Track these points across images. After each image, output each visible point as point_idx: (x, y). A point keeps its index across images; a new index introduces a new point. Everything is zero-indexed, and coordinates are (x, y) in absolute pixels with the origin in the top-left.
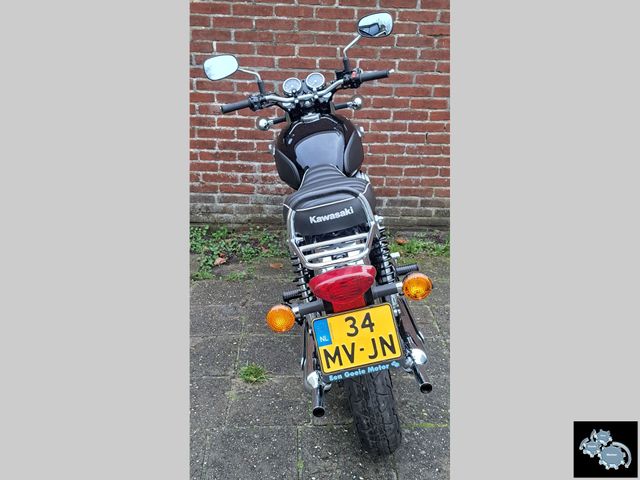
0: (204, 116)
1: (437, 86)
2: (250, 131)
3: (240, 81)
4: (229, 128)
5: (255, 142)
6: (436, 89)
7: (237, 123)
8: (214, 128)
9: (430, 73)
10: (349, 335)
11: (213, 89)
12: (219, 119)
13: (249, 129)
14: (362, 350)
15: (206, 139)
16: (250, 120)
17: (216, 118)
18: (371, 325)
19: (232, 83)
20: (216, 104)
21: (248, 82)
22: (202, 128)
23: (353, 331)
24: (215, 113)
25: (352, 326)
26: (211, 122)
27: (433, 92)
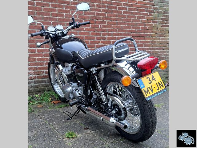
9: (83, 32)
10: (149, 83)
14: (154, 88)
18: (155, 79)
23: (150, 82)
25: (149, 80)
27: (84, 38)
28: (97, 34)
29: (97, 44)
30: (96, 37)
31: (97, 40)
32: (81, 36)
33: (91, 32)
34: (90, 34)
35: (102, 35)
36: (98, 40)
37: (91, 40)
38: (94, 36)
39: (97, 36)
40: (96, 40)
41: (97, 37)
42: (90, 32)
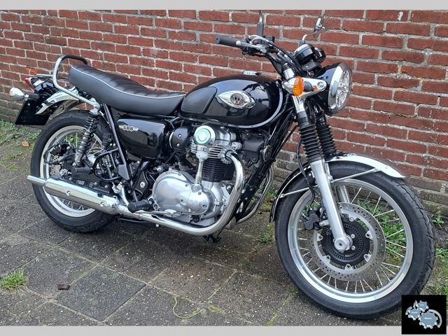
0: (146, 57)
1: (343, 45)
2: (179, 74)
3: (171, 30)
4: (163, 70)
5: (183, 84)
6: (342, 48)
7: (169, 66)
8: (153, 69)
9: (335, 31)
11: (152, 36)
12: (157, 61)
13: (178, 72)
15: (148, 77)
16: (178, 64)
17: (155, 60)
19: (165, 31)
20: (154, 48)
21: (177, 31)
22: (145, 67)
24: (153, 56)
26: (151, 64)
27: (338, 50)
28: (385, 42)
29: (386, 76)
30: (381, 53)
31: (385, 62)
32: (327, 44)
33: (366, 34)
34: (360, 41)
35: (409, 46)
36: (390, 62)
37: (363, 60)
38: (373, 47)
39: (388, 49)
40: (379, 60)
41: (385, 53)
42: (361, 35)
